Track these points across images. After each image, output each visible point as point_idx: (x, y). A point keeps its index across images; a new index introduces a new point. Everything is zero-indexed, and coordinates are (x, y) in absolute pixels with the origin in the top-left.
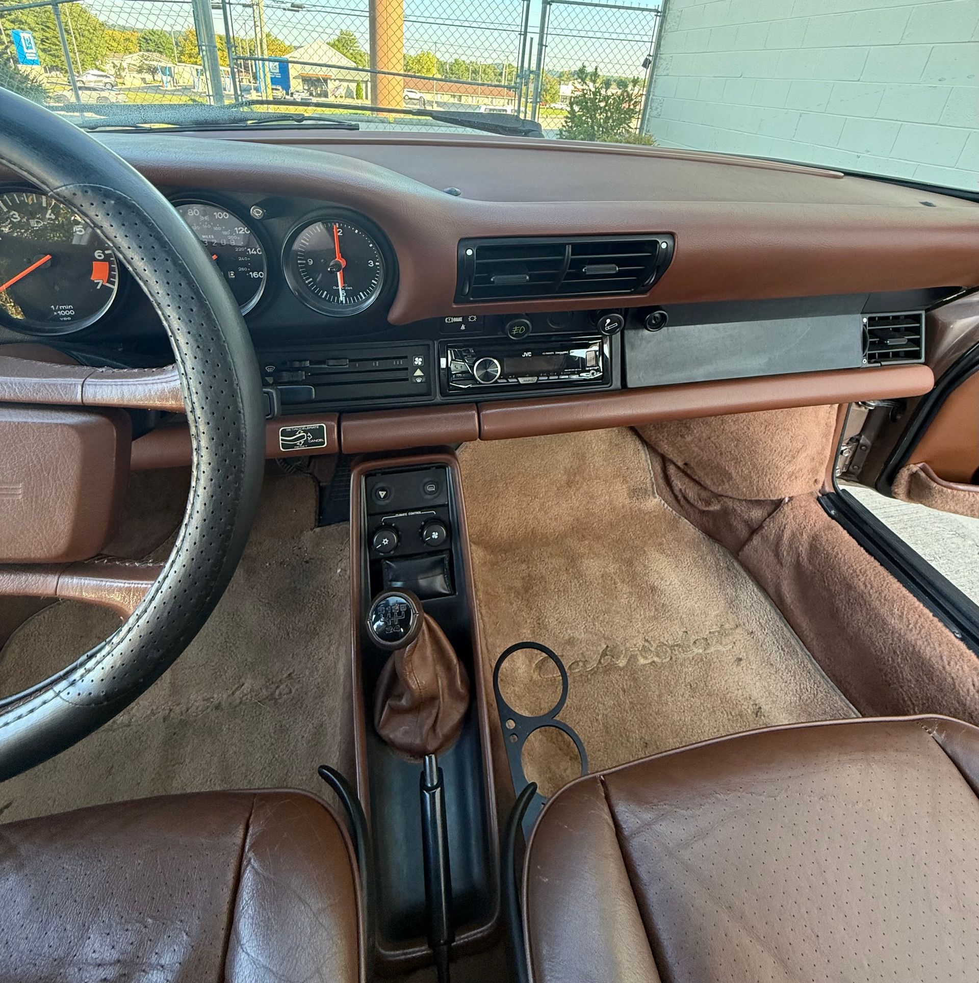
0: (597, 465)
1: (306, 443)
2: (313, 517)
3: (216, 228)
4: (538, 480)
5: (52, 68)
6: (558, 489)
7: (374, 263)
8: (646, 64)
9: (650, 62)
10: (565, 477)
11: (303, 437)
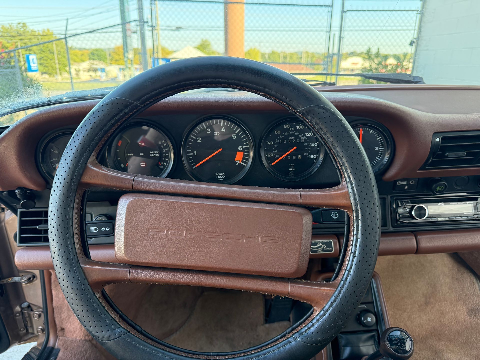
0: (444, 292)
1: (323, 250)
2: (262, 318)
3: (296, 134)
4: (406, 300)
5: (43, 73)
6: (419, 307)
7: (379, 148)
8: (412, 44)
9: (414, 42)
10: (423, 299)
11: (321, 247)
